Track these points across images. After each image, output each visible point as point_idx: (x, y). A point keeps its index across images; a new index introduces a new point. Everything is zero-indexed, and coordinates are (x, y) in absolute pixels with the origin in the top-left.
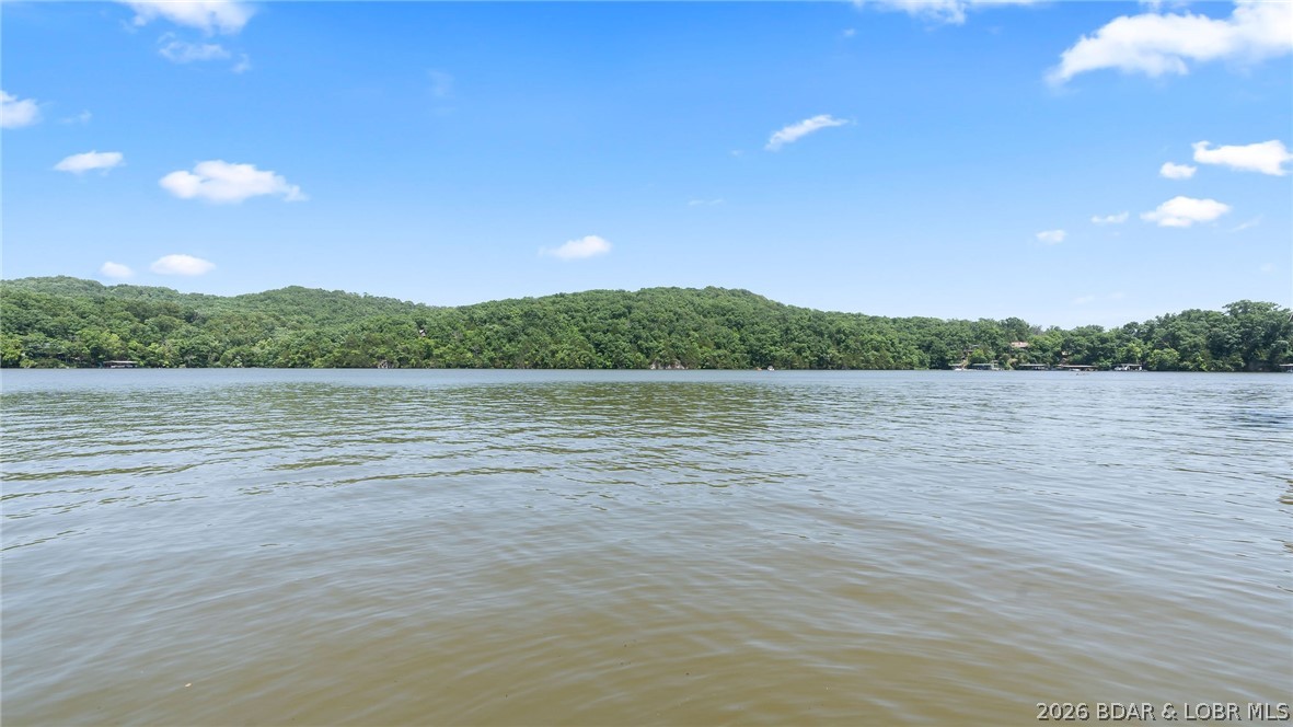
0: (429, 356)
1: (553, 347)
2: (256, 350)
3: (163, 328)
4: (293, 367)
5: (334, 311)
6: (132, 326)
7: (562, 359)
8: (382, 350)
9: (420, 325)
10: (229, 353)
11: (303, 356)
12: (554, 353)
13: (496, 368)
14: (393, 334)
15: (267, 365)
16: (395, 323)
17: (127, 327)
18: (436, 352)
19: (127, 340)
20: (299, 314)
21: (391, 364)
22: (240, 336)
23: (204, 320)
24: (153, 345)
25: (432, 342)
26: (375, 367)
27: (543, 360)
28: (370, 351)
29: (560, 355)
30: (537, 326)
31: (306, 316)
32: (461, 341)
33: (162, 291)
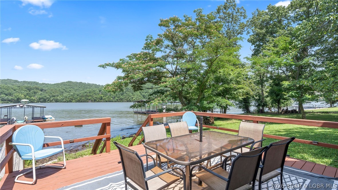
0: (102, 99)
1: (132, 97)
2: (58, 98)
3: (35, 93)
4: (67, 102)
5: (79, 87)
6: (27, 93)
7: (134, 100)
8: (90, 98)
9: (100, 91)
10: (51, 99)
11: (70, 99)
12: (132, 98)
13: (118, 102)
14: (93, 94)
15: (61, 102)
16: (94, 91)
17: (25, 93)
18: (103, 98)
19: (26, 96)
20: (70, 88)
21: (92, 101)
22: (54, 95)
23: (45, 91)
24: (32, 97)
25: (102, 96)
26: (88, 102)
27: (130, 100)
28: (87, 98)
29: (134, 99)
30: (129, 91)
31: (72, 89)
32: (110, 95)
33: (34, 82)
